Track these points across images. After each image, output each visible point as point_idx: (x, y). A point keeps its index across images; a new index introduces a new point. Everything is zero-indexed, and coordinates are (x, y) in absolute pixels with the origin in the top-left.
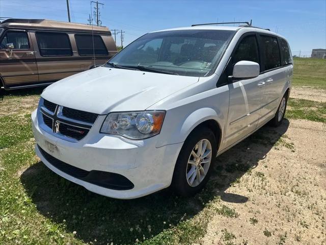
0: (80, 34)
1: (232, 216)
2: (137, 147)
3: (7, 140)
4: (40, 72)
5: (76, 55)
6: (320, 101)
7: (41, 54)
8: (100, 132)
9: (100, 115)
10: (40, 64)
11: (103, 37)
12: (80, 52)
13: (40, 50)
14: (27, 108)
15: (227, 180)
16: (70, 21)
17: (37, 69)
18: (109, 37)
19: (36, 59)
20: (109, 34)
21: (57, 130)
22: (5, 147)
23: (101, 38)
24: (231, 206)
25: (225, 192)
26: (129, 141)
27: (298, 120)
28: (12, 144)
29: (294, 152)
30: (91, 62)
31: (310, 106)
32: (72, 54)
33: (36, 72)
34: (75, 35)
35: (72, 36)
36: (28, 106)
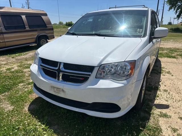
0: (28, 15)
1: (168, 118)
2: (124, 85)
3: (4, 87)
4: (6, 40)
5: (28, 28)
6: (166, 47)
7: (6, 29)
8: (96, 78)
9: (96, 67)
10: (5, 36)
11: (43, 17)
12: (30, 27)
13: (5, 27)
14: (5, 64)
15: (152, 96)
16: (11, 6)
17: (4, 38)
18: (46, 17)
19: (2, 32)
20: (46, 15)
21: (61, 79)
22: (5, 92)
23: (41, 17)
24: (164, 111)
25: (155, 103)
26: (118, 82)
27: (163, 58)
28: (9, 89)
29: (173, 76)
30: (37, 33)
31: (163, 50)
32: (25, 28)
33: (3, 41)
34: (26, 16)
35: (24, 17)
36: (4, 63)
